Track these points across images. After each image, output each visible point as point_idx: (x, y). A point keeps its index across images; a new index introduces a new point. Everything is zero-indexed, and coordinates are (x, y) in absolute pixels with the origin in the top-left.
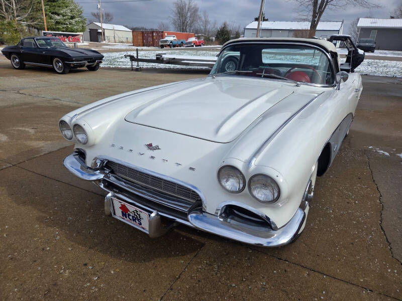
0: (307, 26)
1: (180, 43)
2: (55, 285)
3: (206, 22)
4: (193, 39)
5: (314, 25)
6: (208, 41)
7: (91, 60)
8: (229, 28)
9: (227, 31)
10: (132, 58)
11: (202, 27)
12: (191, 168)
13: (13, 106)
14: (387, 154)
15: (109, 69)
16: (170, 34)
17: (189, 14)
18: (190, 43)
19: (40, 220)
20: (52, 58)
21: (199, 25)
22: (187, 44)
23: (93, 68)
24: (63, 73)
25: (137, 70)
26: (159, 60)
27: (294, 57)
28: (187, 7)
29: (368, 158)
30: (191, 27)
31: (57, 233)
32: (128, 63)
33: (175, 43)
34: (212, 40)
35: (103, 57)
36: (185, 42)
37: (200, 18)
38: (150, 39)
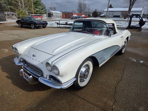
0: (127, 9)
2: (3, 96)
3: (89, 9)
4: (83, 16)
5: (130, 9)
6: (89, 16)
7: (43, 24)
8: (97, 11)
9: (96, 12)
10: (58, 24)
11: (88, 11)
12: (42, 63)
14: (135, 61)
15: (50, 27)
16: (75, 14)
17: (83, 6)
18: (82, 17)
19: (7, 77)
20: (31, 24)
21: (86, 10)
23: (44, 27)
24: (34, 29)
25: (59, 28)
26: (66, 24)
27: (120, 22)
28: (82, 4)
29: (127, 62)
30: (83, 11)
31: (10, 81)
32: (56, 25)
33: (77, 17)
34: (91, 16)
35: (48, 23)
36: (80, 17)
37: (87, 7)
38: (68, 16)
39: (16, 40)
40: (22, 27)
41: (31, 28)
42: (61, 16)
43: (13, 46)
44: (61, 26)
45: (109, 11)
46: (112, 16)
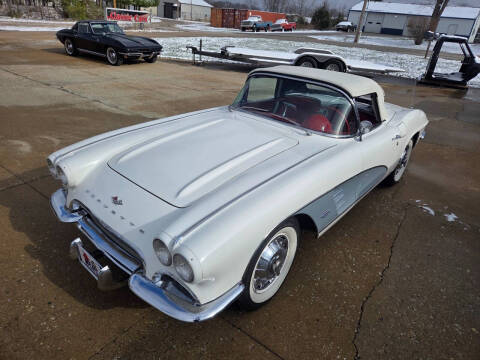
1: (265, 25)
4: (283, 21)
5: (437, 13)
6: (302, 24)
7: (147, 51)
8: (331, 7)
9: (327, 12)
10: (195, 51)
11: (297, 5)
12: (141, 231)
13: (50, 106)
14: (432, 212)
15: (169, 61)
16: (254, 14)
18: (279, 25)
21: (294, 2)
22: (273, 26)
23: (149, 61)
24: (116, 65)
27: (400, 56)
29: (405, 217)
30: (283, 4)
33: (259, 25)
34: (307, 23)
36: (271, 24)
38: (231, 19)
39: (56, 106)
40: (76, 54)
41: (104, 61)
42: (208, 18)
43: (52, 158)
44: (205, 58)
45: (370, 13)
46: (378, 28)
